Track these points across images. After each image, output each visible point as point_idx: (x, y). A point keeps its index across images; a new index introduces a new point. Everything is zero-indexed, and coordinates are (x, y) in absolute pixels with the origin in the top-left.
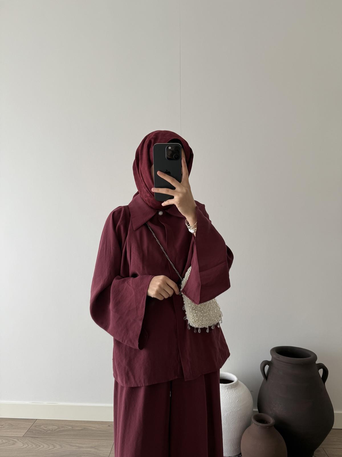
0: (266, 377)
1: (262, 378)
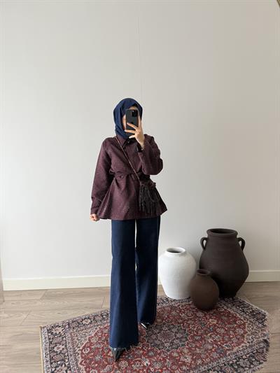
0: (204, 248)
1: (202, 249)
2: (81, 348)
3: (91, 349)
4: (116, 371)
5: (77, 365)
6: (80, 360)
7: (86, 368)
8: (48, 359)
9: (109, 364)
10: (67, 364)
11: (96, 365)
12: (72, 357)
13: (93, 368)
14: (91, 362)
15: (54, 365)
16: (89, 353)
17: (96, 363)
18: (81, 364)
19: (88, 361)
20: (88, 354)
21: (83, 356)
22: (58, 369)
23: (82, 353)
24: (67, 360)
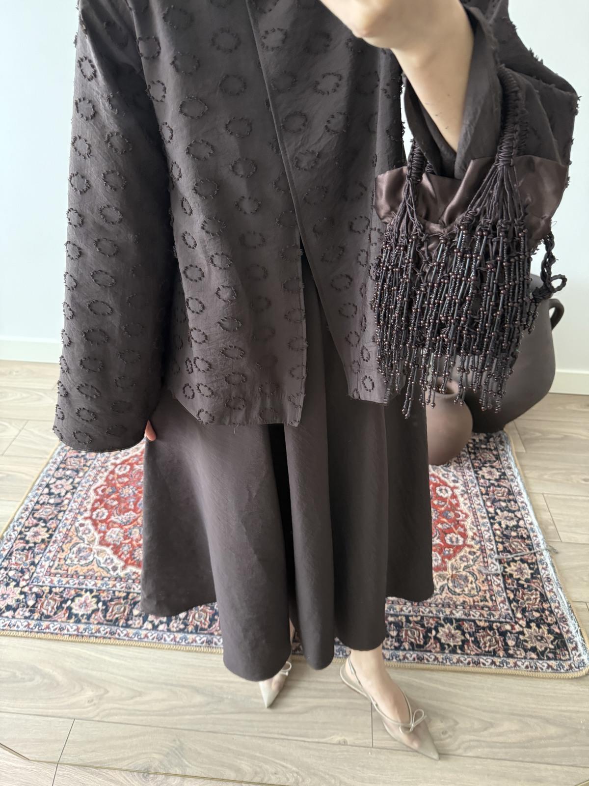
2: (118, 462)
3: (132, 469)
4: (135, 526)
5: (88, 490)
6: (101, 482)
7: (96, 501)
8: (59, 459)
9: (135, 510)
10: (77, 480)
11: (115, 503)
12: (92, 473)
13: (106, 507)
14: (113, 492)
15: (60, 473)
16: (124, 475)
17: (118, 499)
18: (95, 490)
19: (109, 490)
20: (119, 477)
21: (111, 477)
22: (59, 482)
23: (112, 472)
24: (81, 474)
